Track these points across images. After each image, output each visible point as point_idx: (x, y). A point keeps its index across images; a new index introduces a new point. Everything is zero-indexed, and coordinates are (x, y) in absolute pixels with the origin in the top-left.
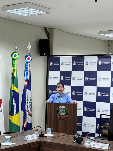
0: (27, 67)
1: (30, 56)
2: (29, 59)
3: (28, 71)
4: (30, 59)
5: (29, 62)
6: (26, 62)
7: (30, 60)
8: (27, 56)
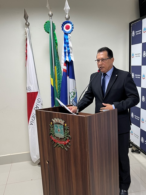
0: (67, 41)
1: (69, 22)
2: (68, 28)
3: (70, 48)
4: (71, 28)
5: (70, 33)
6: (65, 33)
7: (70, 30)
8: (64, 23)
